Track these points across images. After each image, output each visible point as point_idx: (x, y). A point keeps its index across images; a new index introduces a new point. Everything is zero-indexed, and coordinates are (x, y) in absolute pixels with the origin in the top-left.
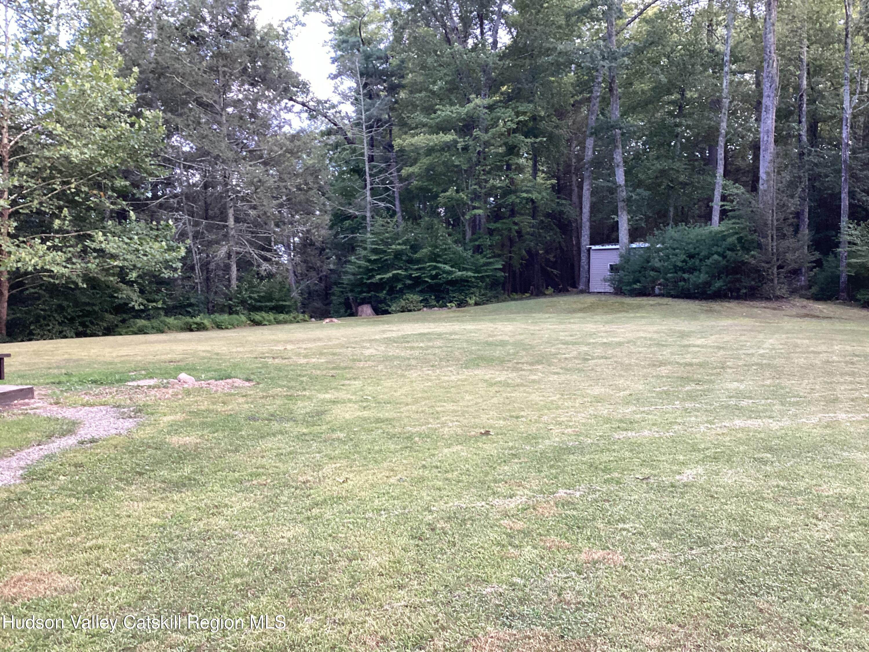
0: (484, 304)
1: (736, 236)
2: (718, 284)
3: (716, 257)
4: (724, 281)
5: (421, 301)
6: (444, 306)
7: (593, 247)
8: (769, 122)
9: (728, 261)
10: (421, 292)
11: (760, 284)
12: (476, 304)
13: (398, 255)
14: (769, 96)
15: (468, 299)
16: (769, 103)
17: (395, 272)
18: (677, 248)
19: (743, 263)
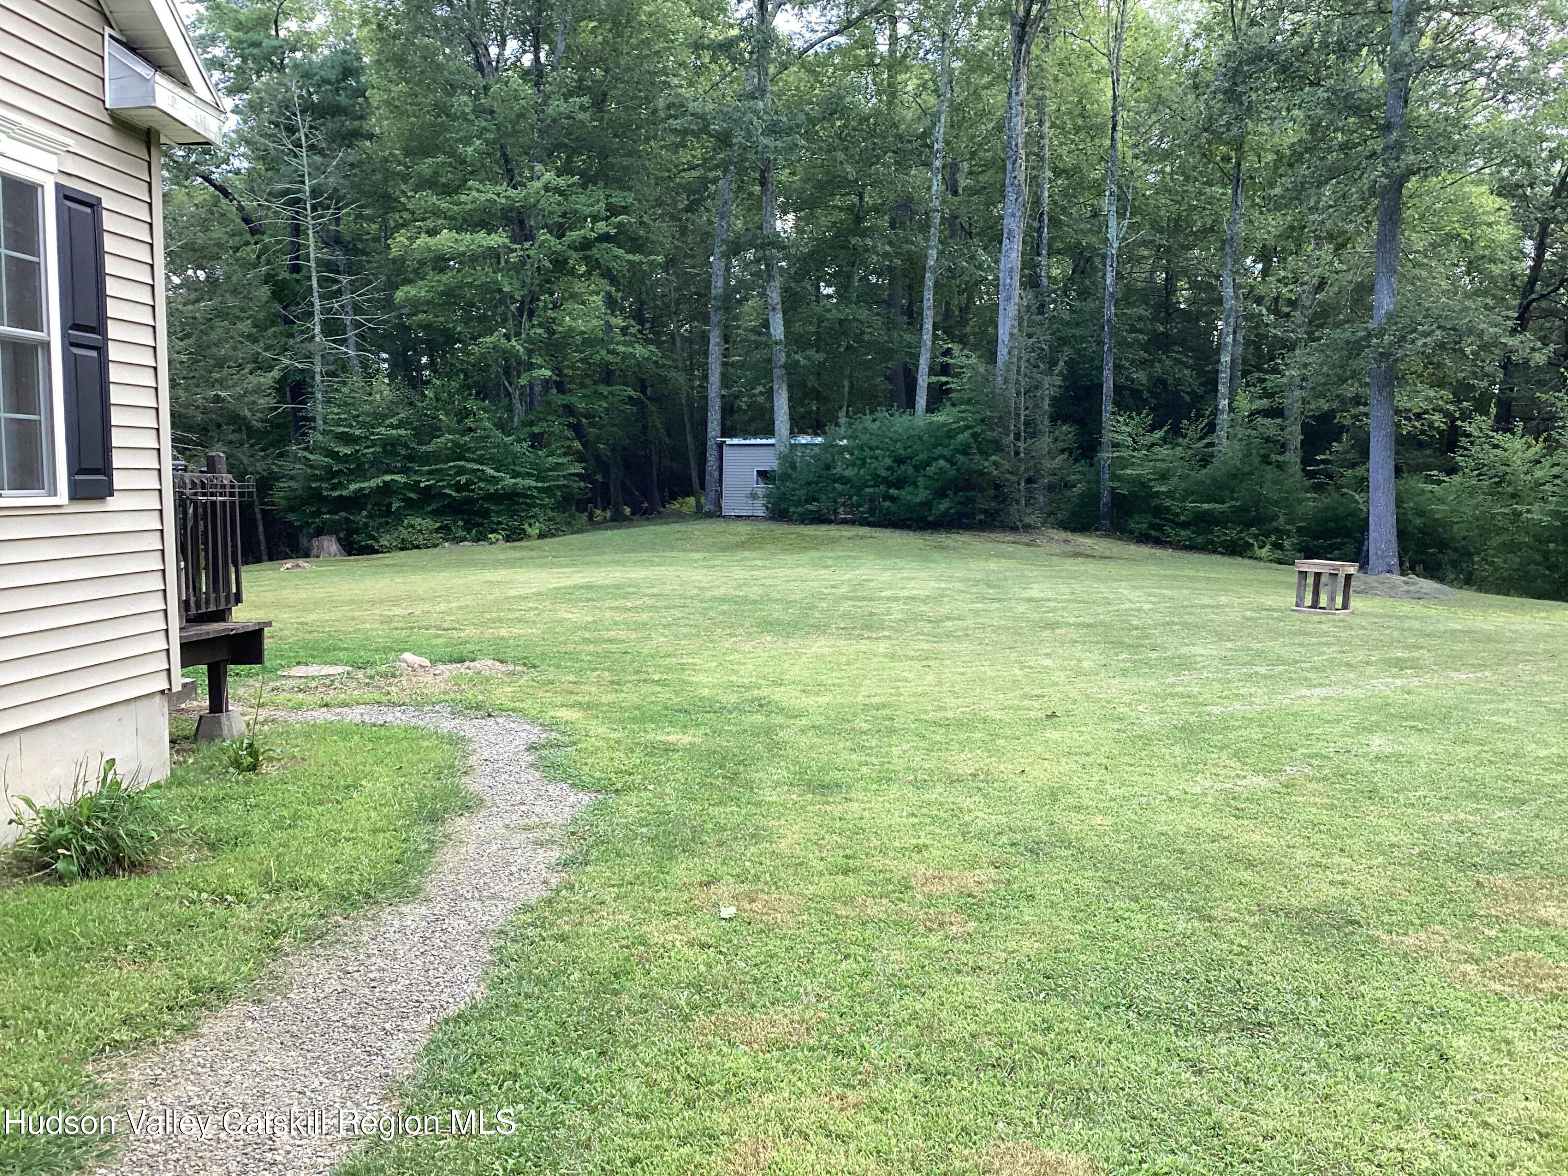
0: (553, 535)
1: (970, 431)
2: (944, 505)
3: (942, 462)
4: (953, 502)
5: (437, 530)
6: (480, 538)
7: (729, 441)
8: (1014, 255)
9: (958, 470)
10: (435, 514)
11: (1002, 506)
12: (541, 536)
13: (390, 446)
14: (1013, 215)
15: (526, 526)
16: (1013, 226)
17: (387, 478)
18: (877, 448)
19: (981, 473)
